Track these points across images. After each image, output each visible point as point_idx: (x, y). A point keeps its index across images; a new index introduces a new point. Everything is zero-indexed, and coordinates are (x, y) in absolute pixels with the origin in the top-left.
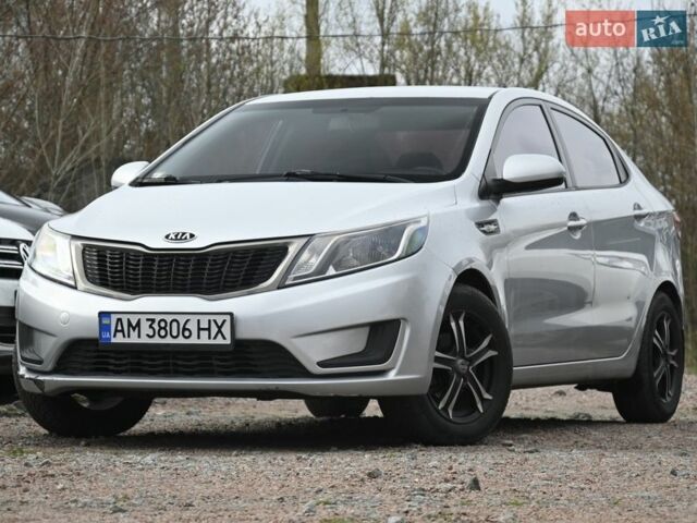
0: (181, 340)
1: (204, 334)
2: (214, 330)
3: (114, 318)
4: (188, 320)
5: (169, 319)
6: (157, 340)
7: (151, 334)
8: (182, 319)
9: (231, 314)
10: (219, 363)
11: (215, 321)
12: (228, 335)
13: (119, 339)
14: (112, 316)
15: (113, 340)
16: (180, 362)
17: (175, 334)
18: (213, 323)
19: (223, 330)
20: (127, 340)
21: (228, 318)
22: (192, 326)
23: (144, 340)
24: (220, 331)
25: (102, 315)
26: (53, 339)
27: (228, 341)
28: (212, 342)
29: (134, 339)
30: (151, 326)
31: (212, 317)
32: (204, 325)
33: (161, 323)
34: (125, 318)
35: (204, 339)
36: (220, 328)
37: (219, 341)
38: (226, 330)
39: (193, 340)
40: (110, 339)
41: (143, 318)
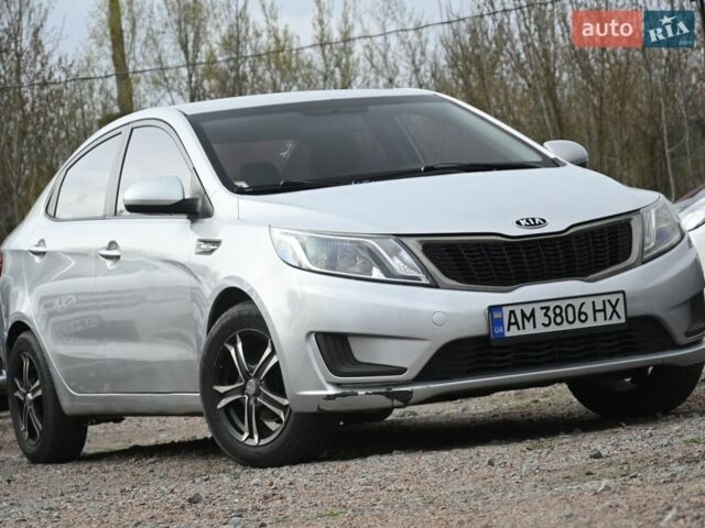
0: (578, 325)
1: (600, 316)
2: (609, 310)
3: (506, 311)
4: (583, 304)
5: (563, 304)
6: (553, 328)
7: (547, 322)
8: (577, 303)
9: (623, 292)
10: (605, 345)
11: (609, 301)
12: (622, 314)
13: (514, 332)
14: (504, 309)
15: (507, 334)
16: (567, 349)
17: (571, 319)
18: (607, 303)
19: (617, 309)
20: (522, 332)
21: (620, 296)
22: (588, 309)
23: (540, 329)
24: (614, 311)
25: (492, 309)
26: (426, 344)
27: (623, 320)
28: (608, 322)
29: (529, 330)
30: (546, 315)
31: (606, 298)
32: (599, 306)
33: (555, 309)
34: (518, 310)
35: (601, 321)
36: (614, 307)
37: (615, 321)
38: (620, 309)
39: (590, 323)
40: (503, 333)
41: (537, 307)
